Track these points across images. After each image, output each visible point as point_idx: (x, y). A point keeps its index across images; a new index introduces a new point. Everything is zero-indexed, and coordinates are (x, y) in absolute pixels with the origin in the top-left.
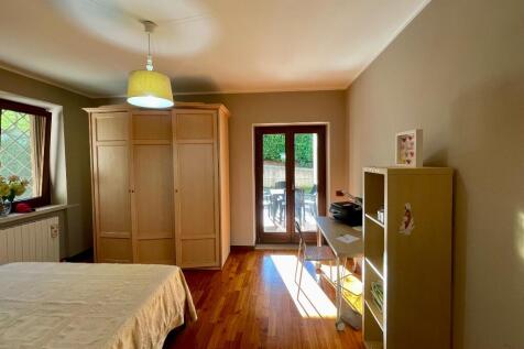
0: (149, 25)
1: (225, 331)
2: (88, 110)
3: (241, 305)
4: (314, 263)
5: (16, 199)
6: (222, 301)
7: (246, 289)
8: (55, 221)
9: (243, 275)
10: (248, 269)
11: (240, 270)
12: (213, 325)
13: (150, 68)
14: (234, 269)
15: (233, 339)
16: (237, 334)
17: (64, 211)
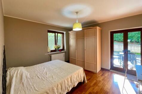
0: (77, 13)
1: (93, 89)
2: (69, 32)
3: (100, 84)
4: (135, 83)
5: (59, 49)
6: (95, 81)
7: (103, 81)
8: (64, 54)
9: (103, 77)
10: (105, 76)
11: (102, 75)
12: (91, 86)
13: (77, 22)
14: (101, 74)
15: (95, 92)
16: (97, 91)
17: (65, 52)
